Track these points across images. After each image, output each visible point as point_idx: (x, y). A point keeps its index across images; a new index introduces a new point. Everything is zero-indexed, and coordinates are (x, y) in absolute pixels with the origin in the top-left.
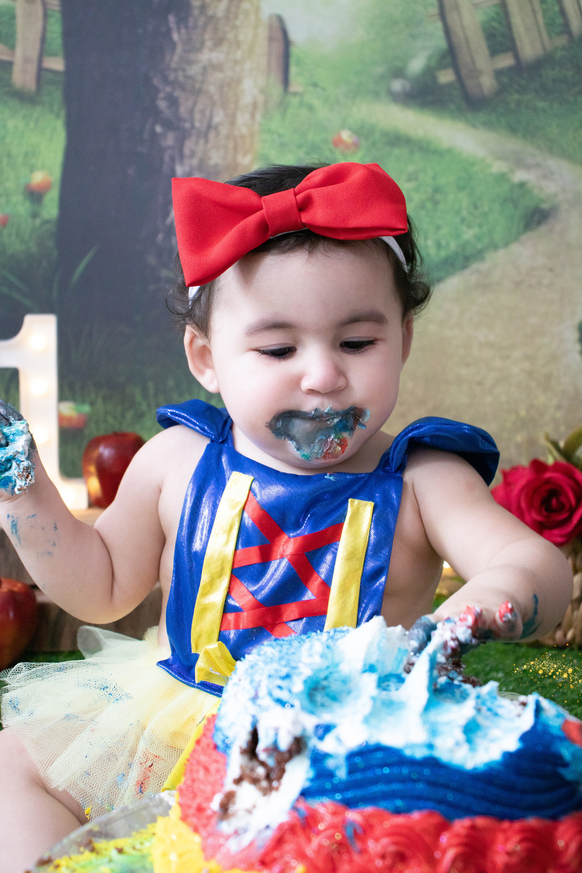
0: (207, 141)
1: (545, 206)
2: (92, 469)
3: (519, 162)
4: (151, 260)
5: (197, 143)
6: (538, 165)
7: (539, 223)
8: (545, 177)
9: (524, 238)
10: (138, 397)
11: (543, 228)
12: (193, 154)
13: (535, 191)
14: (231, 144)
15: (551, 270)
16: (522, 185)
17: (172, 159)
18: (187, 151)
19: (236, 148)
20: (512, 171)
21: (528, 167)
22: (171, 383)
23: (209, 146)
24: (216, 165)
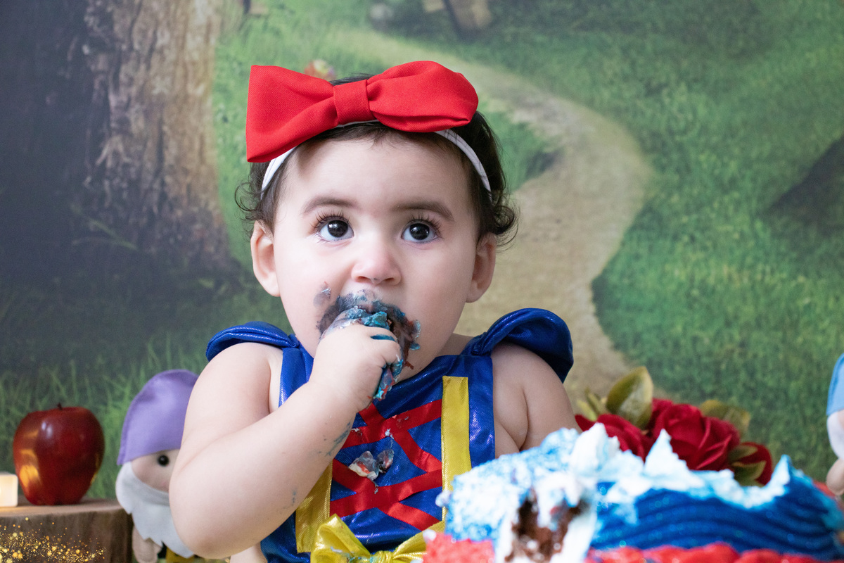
0: (149, 67)
1: (548, 150)
2: (29, 453)
3: (519, 101)
4: (76, 208)
5: (137, 69)
6: (538, 105)
7: (543, 169)
8: (547, 118)
9: (527, 185)
10: (55, 381)
11: (547, 174)
12: (131, 81)
13: (537, 134)
14: (180, 72)
15: (558, 221)
16: (522, 126)
17: (104, 86)
18: (122, 77)
19: (186, 76)
20: (511, 111)
21: (529, 107)
22: (100, 360)
23: (152, 73)
24: (161, 95)
